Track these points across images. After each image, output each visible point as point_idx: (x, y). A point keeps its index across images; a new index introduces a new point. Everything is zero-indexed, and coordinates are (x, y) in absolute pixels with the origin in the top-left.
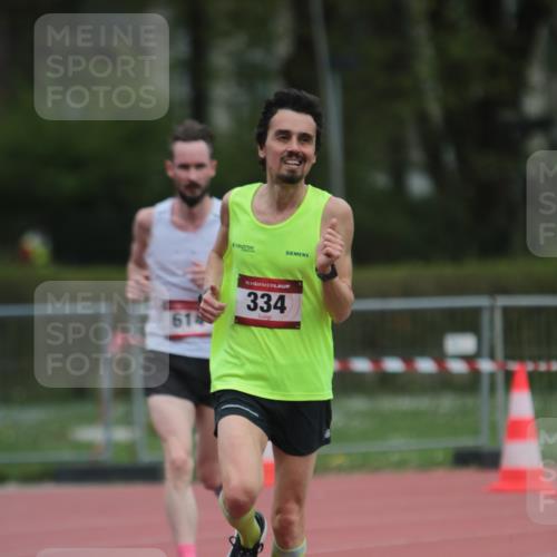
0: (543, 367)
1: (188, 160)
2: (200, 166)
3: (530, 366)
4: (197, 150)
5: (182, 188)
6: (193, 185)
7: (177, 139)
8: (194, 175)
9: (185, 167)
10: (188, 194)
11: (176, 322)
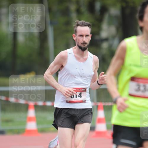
11: (72, 96)
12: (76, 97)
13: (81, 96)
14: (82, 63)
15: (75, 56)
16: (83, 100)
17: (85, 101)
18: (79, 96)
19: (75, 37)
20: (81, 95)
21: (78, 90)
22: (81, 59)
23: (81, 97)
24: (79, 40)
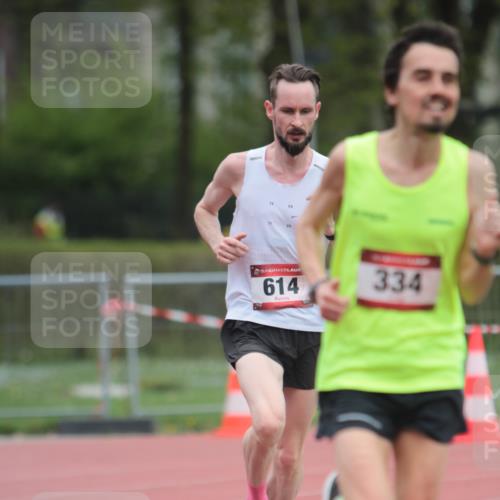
0: (495, 329)
1: (292, 103)
2: (305, 111)
3: (484, 329)
4: (304, 92)
5: (284, 135)
6: (297, 132)
7: (280, 77)
8: (299, 120)
9: (290, 111)
10: (290, 141)
11: (268, 289)
12: (282, 292)
13: (296, 289)
16: (304, 300)
18: (289, 289)
19: (270, 109)
20: (296, 285)
21: (285, 270)
22: (290, 177)
23: (296, 292)
24: (281, 123)
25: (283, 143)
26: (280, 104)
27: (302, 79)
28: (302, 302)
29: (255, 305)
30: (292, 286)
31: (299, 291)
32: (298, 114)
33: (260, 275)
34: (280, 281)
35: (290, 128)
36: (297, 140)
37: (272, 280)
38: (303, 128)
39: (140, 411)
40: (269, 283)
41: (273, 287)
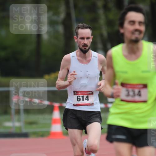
1: (84, 36)
4: (87, 32)
5: (81, 47)
6: (85, 45)
7: (79, 28)
8: (86, 41)
9: (83, 38)
10: (83, 49)
11: (78, 99)
12: (83, 100)
13: (88, 100)
14: (85, 64)
15: (78, 60)
16: (91, 103)
17: (93, 104)
18: (86, 99)
19: (76, 39)
20: (88, 98)
21: (84, 93)
22: (85, 61)
24: (80, 42)
25: (81, 50)
26: (79, 36)
27: (86, 28)
28: (90, 104)
29: (74, 104)
30: (87, 98)
31: (89, 100)
32: (86, 39)
33: (76, 94)
34: (83, 97)
35: (83, 44)
36: (86, 48)
37: (80, 96)
38: (87, 44)
39: (24, 130)
40: (79, 97)
41: (80, 99)
